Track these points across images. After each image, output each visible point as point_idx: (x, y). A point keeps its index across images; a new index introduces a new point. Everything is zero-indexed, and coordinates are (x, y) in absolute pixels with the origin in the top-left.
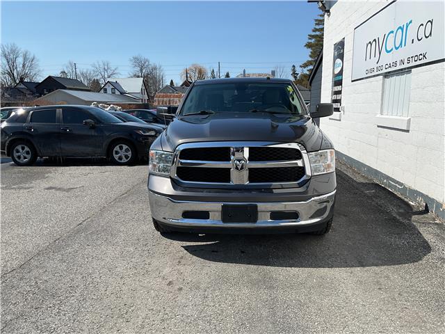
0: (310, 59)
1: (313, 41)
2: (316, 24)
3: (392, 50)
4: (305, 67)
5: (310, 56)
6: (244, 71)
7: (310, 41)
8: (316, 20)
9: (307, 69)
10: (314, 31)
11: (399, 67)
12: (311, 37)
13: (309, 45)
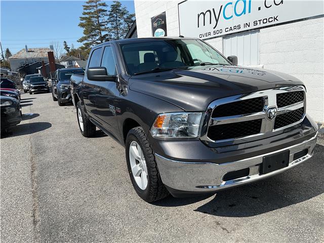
0: (85, 36)
1: (84, 21)
2: (84, 9)
3: (232, 16)
4: (81, 42)
5: (84, 33)
6: (26, 47)
7: (82, 22)
8: (84, 6)
9: (83, 43)
10: (84, 14)
11: (242, 29)
12: (82, 19)
13: (82, 25)
